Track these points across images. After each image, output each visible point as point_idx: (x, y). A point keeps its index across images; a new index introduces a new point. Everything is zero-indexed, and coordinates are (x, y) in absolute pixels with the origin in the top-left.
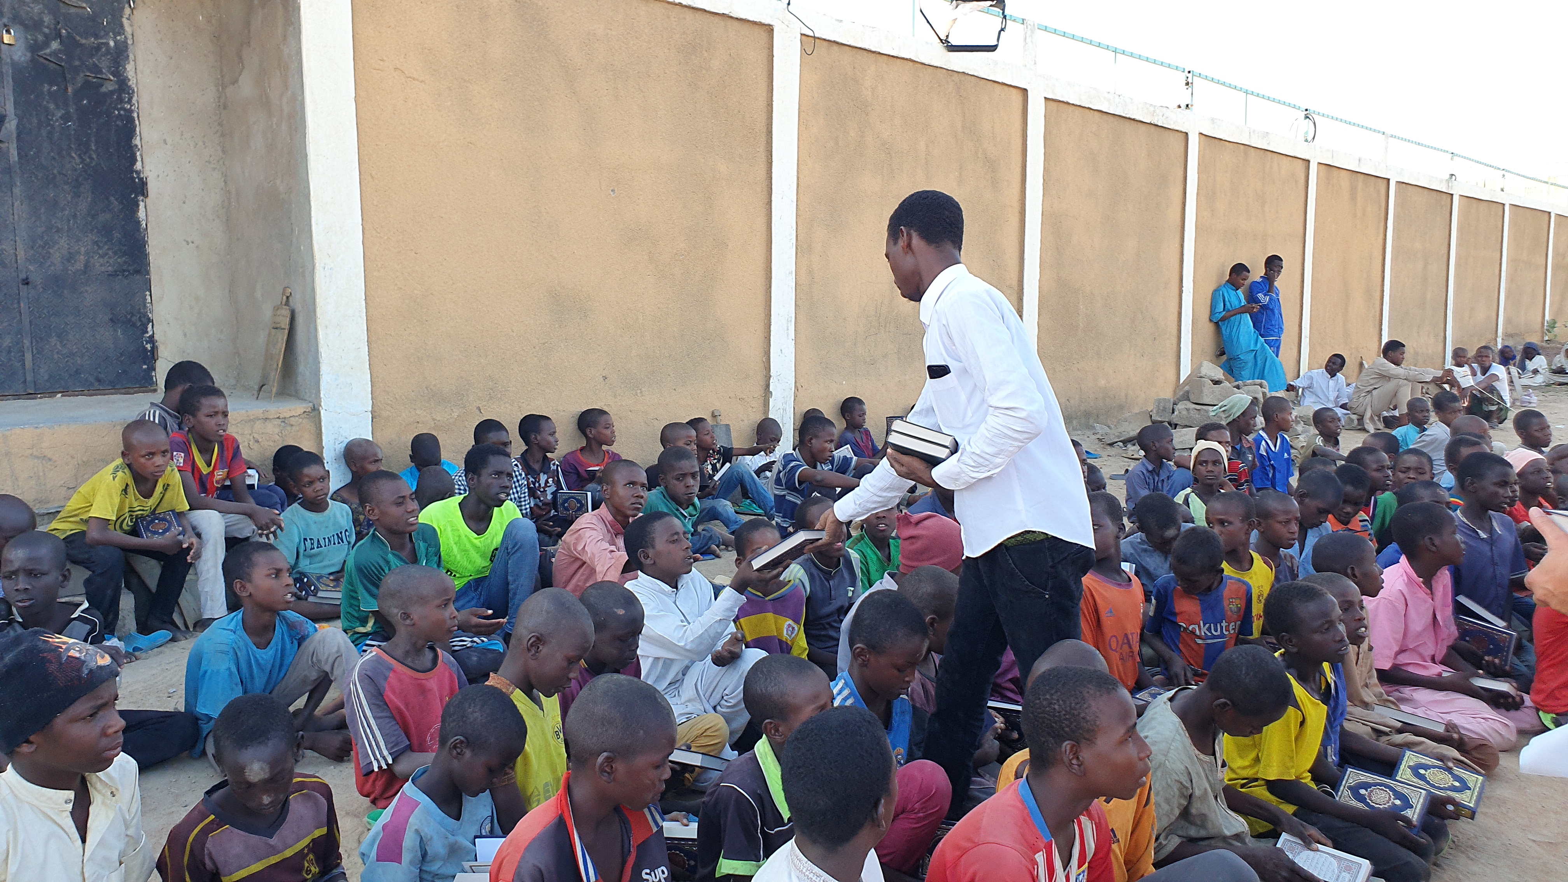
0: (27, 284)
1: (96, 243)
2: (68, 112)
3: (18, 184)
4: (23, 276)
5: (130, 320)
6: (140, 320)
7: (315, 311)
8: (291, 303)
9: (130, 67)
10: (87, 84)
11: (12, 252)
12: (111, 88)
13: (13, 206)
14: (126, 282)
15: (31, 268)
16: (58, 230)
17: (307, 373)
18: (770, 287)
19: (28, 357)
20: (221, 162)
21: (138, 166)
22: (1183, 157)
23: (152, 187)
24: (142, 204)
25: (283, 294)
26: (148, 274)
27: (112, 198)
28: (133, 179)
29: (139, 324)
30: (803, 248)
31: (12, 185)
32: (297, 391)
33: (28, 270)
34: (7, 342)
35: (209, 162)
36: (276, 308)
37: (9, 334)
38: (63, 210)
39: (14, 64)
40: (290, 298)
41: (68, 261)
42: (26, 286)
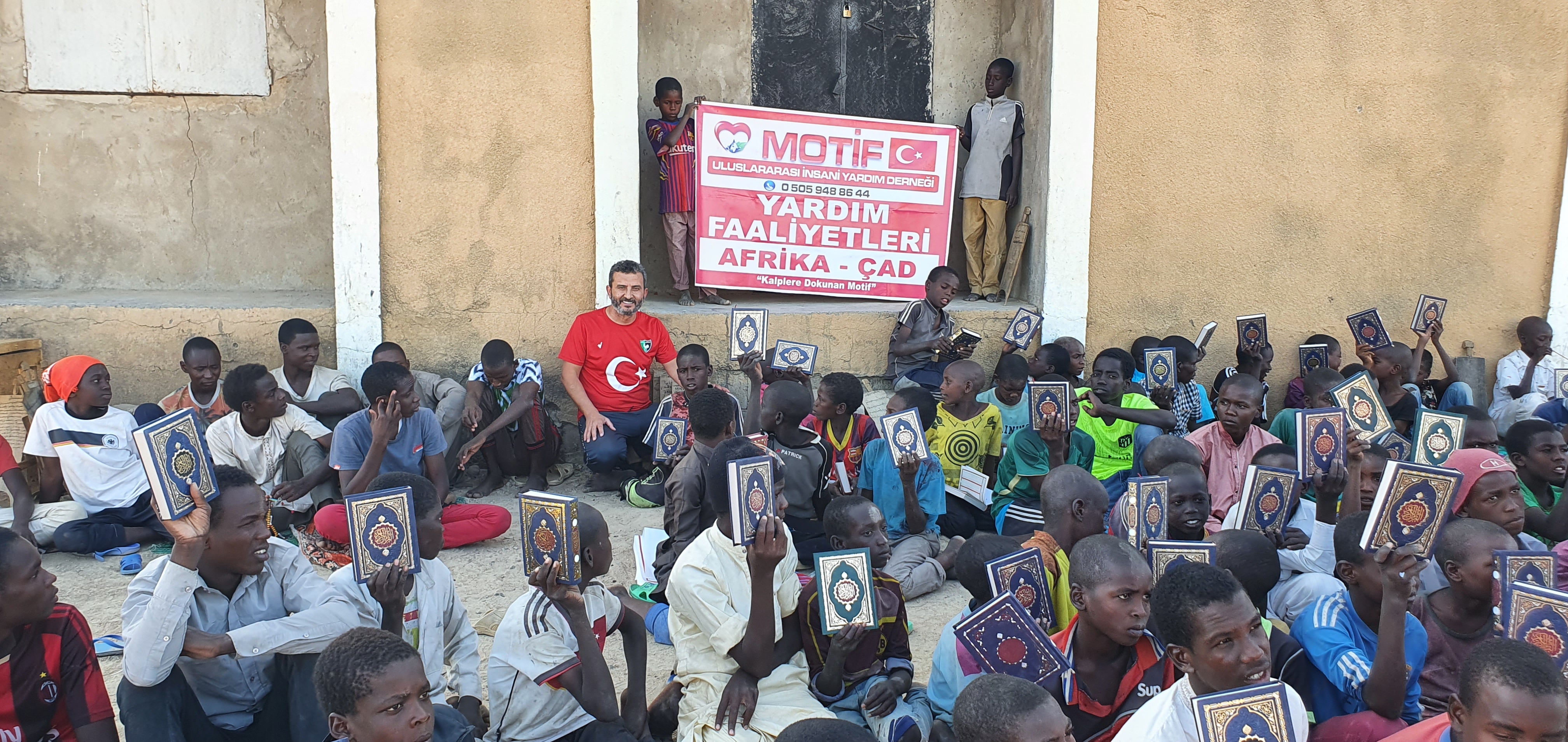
2: (882, 68)
7: (1046, 228)
8: (1030, 222)
9: (930, 26)
10: (898, 43)
12: (915, 45)
17: (1036, 282)
28: (924, 118)
32: (1025, 296)
39: (849, 32)
40: (1030, 217)
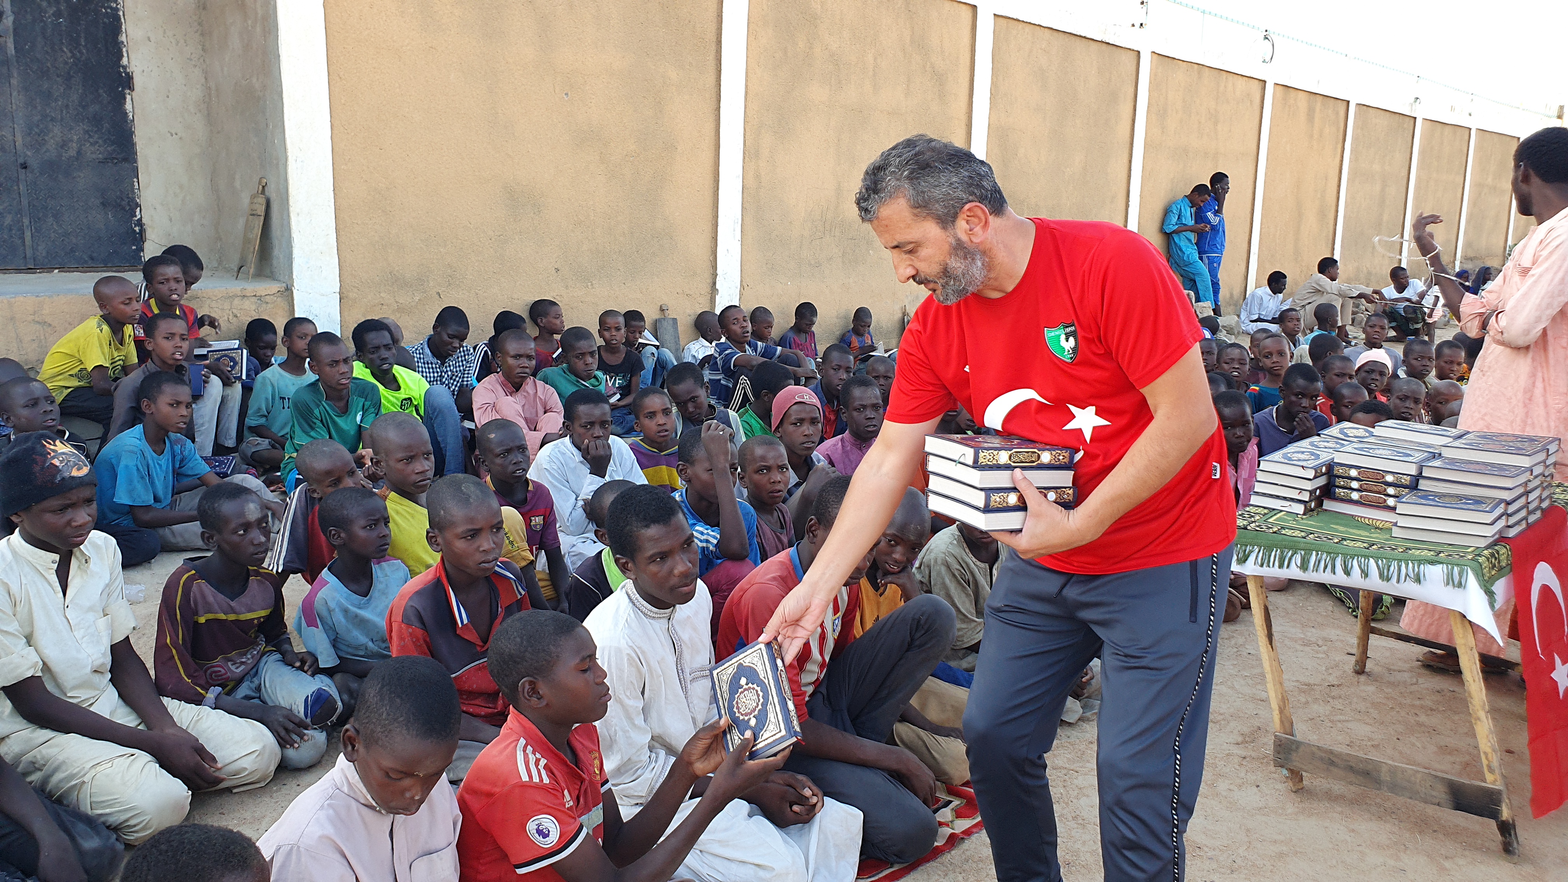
0: (26, 168)
1: (87, 132)
2: (59, 10)
3: (15, 75)
4: (21, 160)
5: (120, 205)
6: (129, 205)
7: (288, 200)
8: (267, 193)
11: (11, 138)
13: (11, 95)
14: (115, 169)
15: (29, 153)
16: (53, 119)
17: (281, 256)
18: (718, 189)
19: (28, 235)
20: (201, 60)
21: (125, 61)
22: (1134, 76)
23: (138, 81)
24: (128, 97)
25: (260, 183)
26: (136, 162)
27: (101, 91)
28: (120, 73)
29: (128, 208)
30: (750, 153)
31: (10, 76)
32: (272, 272)
33: (26, 155)
34: (8, 220)
35: (191, 60)
36: (253, 197)
37: (10, 213)
38: (56, 100)
40: (266, 188)
41: (62, 147)
42: (24, 171)
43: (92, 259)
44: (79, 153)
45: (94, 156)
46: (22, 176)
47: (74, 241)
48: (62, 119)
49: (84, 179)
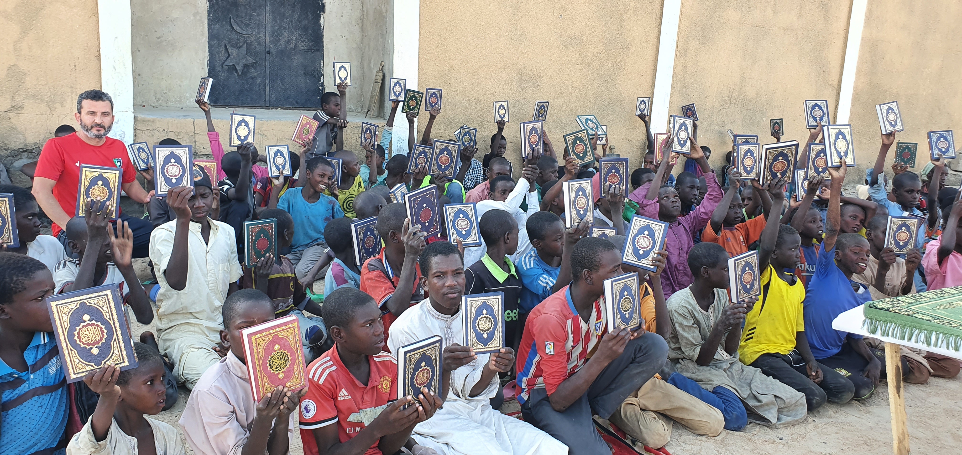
0: (269, 53)
1: (300, 35)
4: (267, 50)
5: (313, 74)
7: (393, 75)
8: (384, 70)
11: (264, 38)
13: (265, 15)
14: (312, 55)
15: (271, 46)
16: (285, 28)
19: (267, 88)
23: (327, 8)
24: (322, 16)
25: (381, 65)
26: (323, 52)
27: (309, 13)
28: (319, 4)
29: (317, 76)
30: (681, 53)
31: (266, 6)
33: (270, 47)
34: (259, 81)
36: (378, 72)
37: (260, 77)
38: (287, 18)
40: (384, 68)
41: (288, 43)
42: (269, 55)
43: (297, 102)
44: (295, 46)
45: (302, 48)
46: (267, 58)
47: (289, 93)
48: (289, 28)
49: (297, 60)
